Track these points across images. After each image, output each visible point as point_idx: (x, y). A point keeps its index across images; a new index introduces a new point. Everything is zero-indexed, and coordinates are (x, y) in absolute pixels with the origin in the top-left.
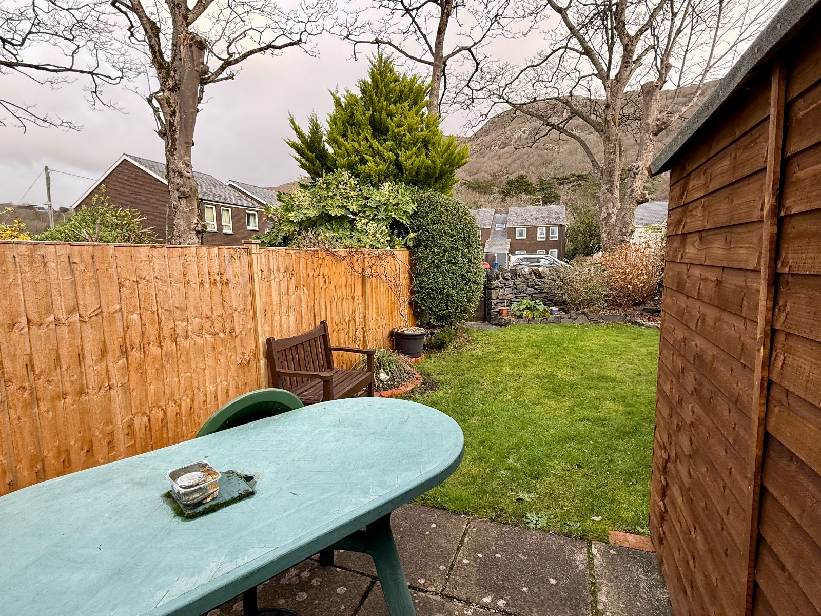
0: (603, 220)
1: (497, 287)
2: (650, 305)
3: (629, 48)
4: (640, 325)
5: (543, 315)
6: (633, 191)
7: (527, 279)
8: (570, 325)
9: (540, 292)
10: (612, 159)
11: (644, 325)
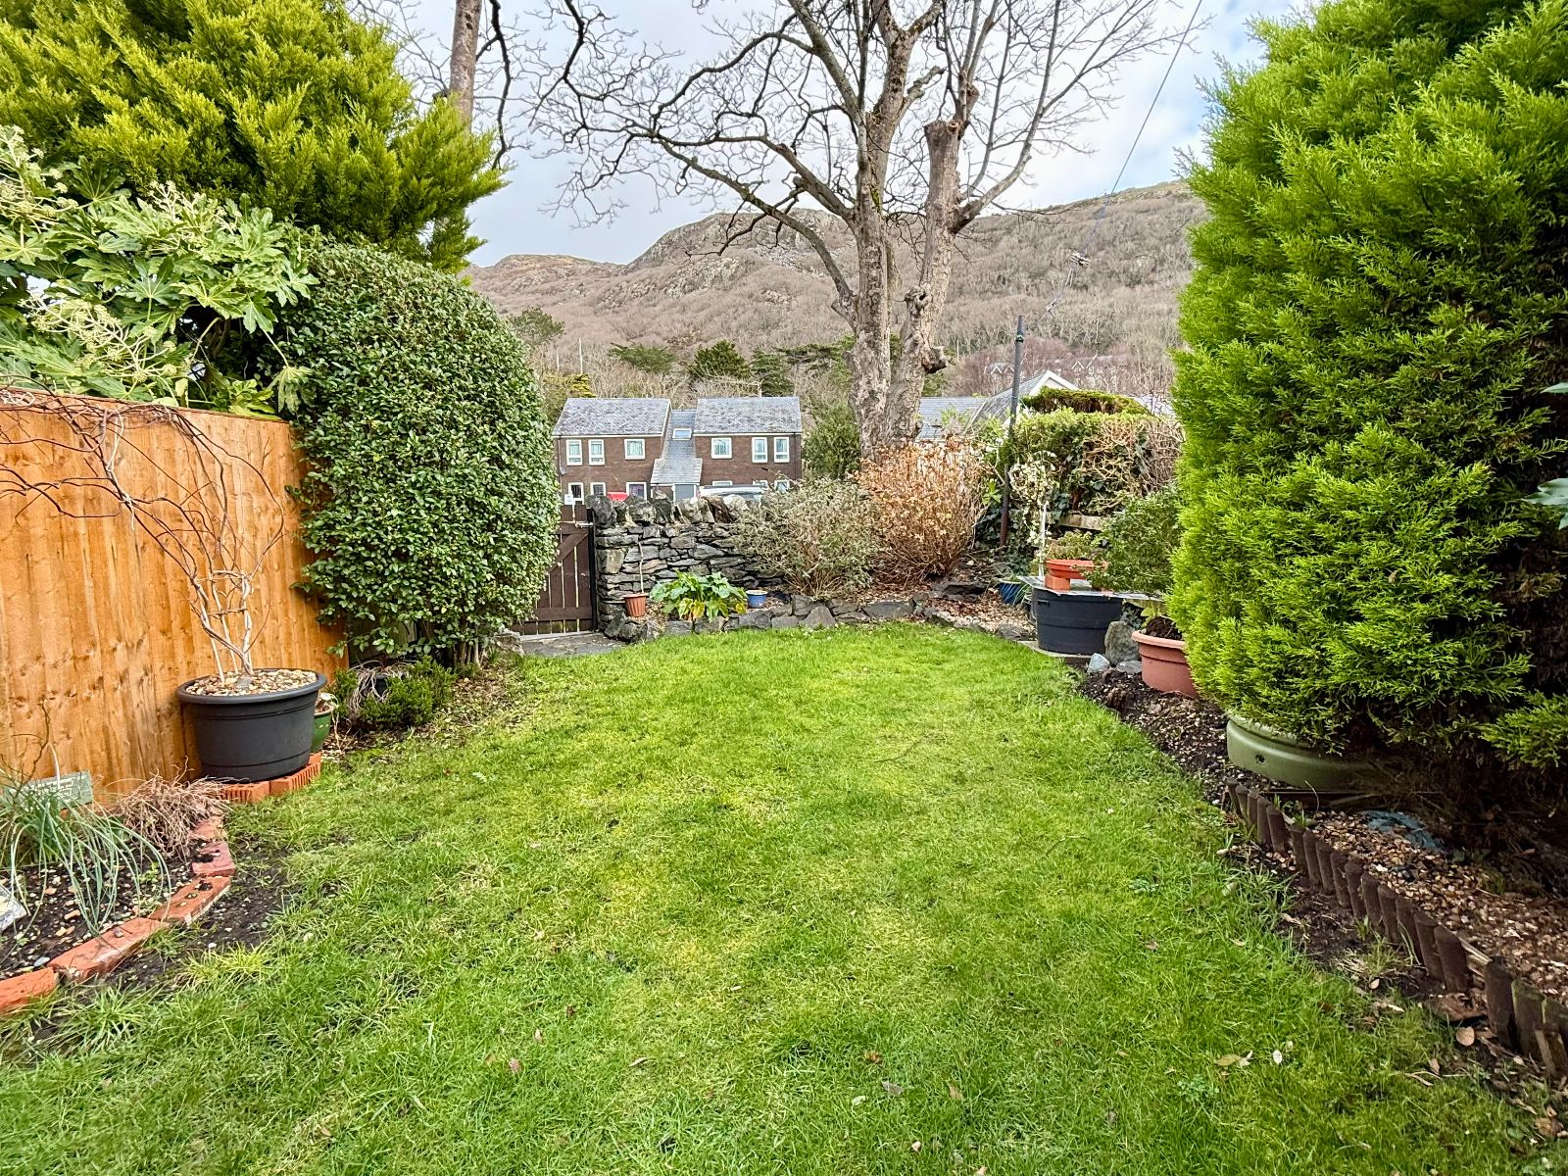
0: (863, 405)
1: (620, 544)
2: (961, 578)
3: (898, 52)
4: (945, 624)
5: (729, 608)
6: (915, 344)
7: (696, 523)
8: (793, 631)
9: (727, 555)
10: (874, 279)
11: (951, 624)
